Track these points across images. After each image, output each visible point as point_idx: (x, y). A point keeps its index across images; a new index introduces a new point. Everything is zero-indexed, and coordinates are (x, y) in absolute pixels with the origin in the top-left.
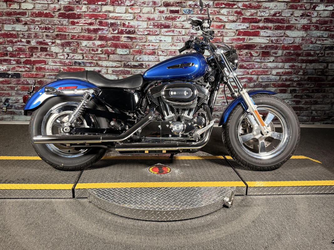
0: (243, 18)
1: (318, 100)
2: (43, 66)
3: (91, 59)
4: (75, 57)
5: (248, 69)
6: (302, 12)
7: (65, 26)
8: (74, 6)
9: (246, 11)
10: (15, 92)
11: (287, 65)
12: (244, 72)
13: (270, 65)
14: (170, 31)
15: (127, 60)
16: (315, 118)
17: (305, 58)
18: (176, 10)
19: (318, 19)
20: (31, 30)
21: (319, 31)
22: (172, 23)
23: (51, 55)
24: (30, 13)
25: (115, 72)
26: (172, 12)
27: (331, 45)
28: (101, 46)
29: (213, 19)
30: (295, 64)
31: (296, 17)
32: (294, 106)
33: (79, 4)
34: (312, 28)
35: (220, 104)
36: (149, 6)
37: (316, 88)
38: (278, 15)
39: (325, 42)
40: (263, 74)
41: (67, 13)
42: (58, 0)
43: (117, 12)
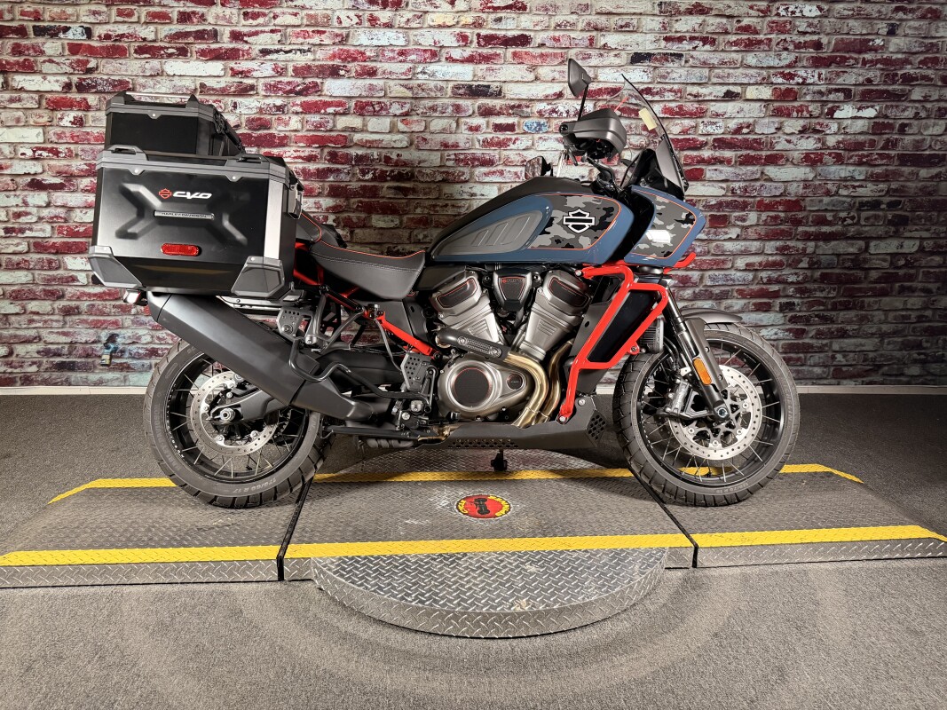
1: (849, 328)
6: (802, 122)
8: (271, 119)
9: (672, 124)
10: (132, 318)
11: (771, 246)
13: (729, 246)
14: (494, 173)
15: (395, 241)
16: (841, 370)
17: (812, 229)
18: (508, 125)
19: (840, 138)
21: (844, 167)
22: (500, 155)
26: (499, 128)
27: (874, 199)
28: (335, 209)
30: (788, 243)
31: (787, 134)
32: (790, 342)
33: (283, 113)
34: (827, 158)
36: (444, 115)
37: (842, 299)
38: (745, 131)
39: (861, 191)
40: (715, 267)
41: (256, 134)
42: (235, 106)
43: (370, 129)
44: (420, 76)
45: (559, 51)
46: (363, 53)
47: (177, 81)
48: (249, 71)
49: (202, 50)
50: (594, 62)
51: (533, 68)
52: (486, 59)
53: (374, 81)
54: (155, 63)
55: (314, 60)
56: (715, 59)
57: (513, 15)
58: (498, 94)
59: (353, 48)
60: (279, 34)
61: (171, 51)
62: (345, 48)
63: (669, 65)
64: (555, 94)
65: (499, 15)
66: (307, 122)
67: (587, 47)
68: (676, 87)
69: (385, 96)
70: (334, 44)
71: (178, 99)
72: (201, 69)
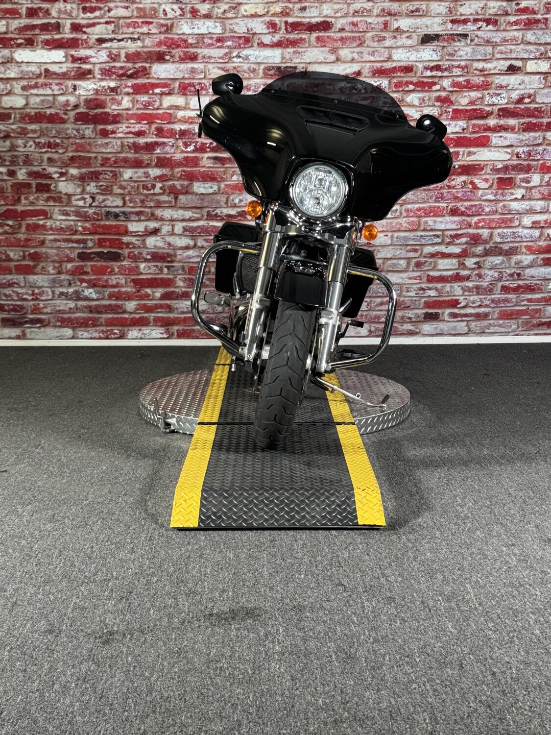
0: (453, 110)
2: (41, 223)
3: (139, 204)
4: (108, 203)
5: (469, 216)
7: (88, 141)
8: (106, 99)
9: (460, 96)
12: (461, 223)
13: (515, 205)
15: (214, 206)
20: (18, 149)
23: (57, 199)
24: (18, 116)
25: (189, 231)
28: (162, 178)
33: (117, 93)
35: (413, 294)
38: (527, 100)
40: (503, 225)
41: (92, 112)
42: (75, 88)
43: (192, 107)
44: (235, 59)
45: (357, 35)
46: (185, 41)
47: (24, 68)
48: (87, 58)
49: (47, 40)
50: (388, 43)
51: (334, 51)
52: (293, 43)
53: (195, 65)
54: (6, 52)
55: (143, 47)
56: (497, 37)
57: (316, 4)
59: (176, 37)
60: (113, 25)
61: (20, 41)
62: (170, 36)
63: (456, 44)
64: (354, 73)
65: (303, 5)
66: (137, 101)
67: (382, 31)
68: (463, 63)
69: (205, 78)
70: (160, 33)
71: (25, 83)
72: (46, 57)
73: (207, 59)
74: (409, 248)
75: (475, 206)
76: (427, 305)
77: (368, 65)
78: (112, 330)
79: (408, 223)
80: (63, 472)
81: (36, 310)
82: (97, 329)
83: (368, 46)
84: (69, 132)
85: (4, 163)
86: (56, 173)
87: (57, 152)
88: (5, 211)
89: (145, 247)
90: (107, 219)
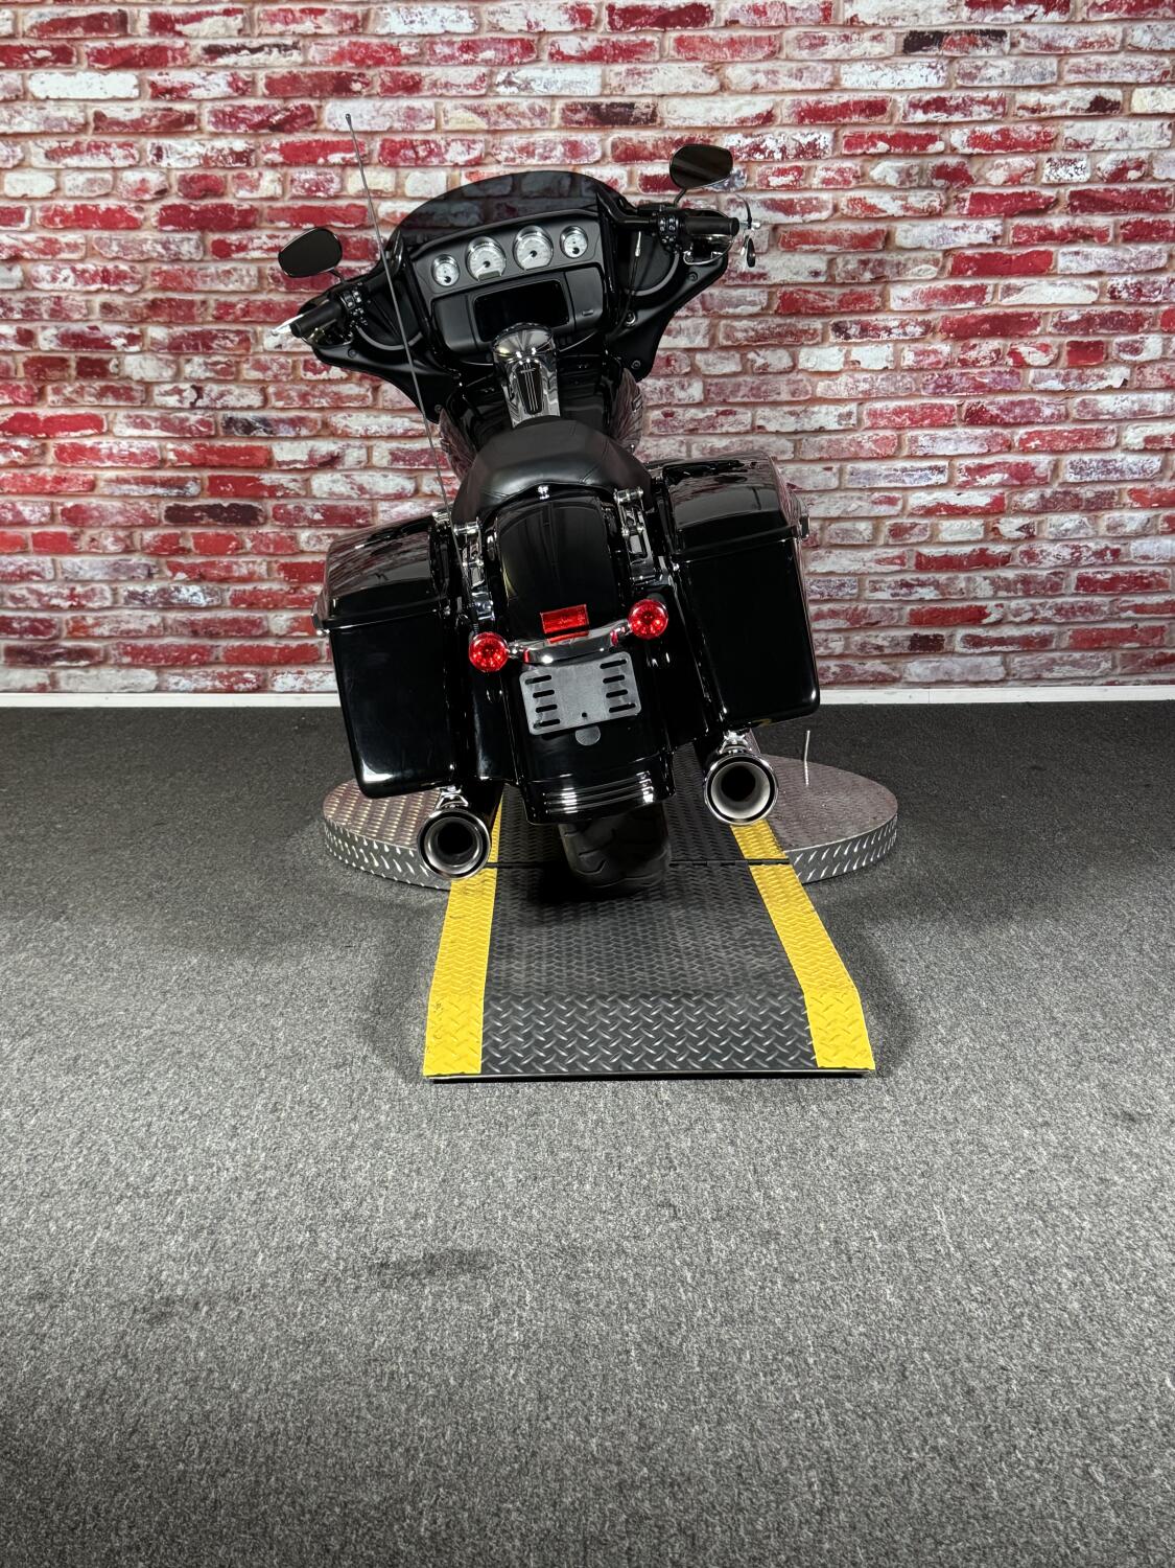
0: (973, 196)
2: (89, 443)
3: (297, 403)
4: (231, 401)
5: (1006, 425)
7: (187, 267)
8: (225, 177)
9: (988, 165)
12: (989, 440)
13: (1107, 403)
20: (38, 286)
23: (123, 393)
24: (38, 214)
25: (404, 460)
26: (652, 184)
29: (836, 208)
33: (249, 164)
35: (885, 595)
36: (548, 162)
38: (1133, 174)
40: (1081, 445)
41: (197, 205)
42: (159, 153)
43: (409, 193)
44: (501, 89)
45: (765, 34)
46: (395, 50)
47: (51, 110)
48: (185, 88)
49: (100, 51)
50: (832, 51)
51: (714, 68)
52: (627, 53)
53: (416, 103)
54: (12, 77)
55: (304, 64)
56: (1069, 38)
58: (651, 119)
60: (240, 16)
61: (41, 54)
62: (362, 40)
63: (978, 52)
64: (758, 117)
66: (292, 181)
67: (818, 24)
68: (994, 95)
69: (437, 128)
70: (341, 33)
71: (53, 143)
72: (97, 87)
73: (442, 89)
74: (876, 495)
75: (1021, 403)
76: (917, 619)
77: (788, 99)
78: (241, 673)
79: (875, 442)
80: (106, 970)
81: (79, 630)
82: (209, 670)
83: (788, 59)
84: (147, 247)
85: (10, 315)
86: (119, 335)
87: (120, 291)
88: (12, 419)
89: (310, 495)
90: (229, 435)
